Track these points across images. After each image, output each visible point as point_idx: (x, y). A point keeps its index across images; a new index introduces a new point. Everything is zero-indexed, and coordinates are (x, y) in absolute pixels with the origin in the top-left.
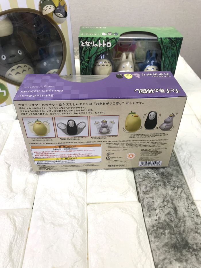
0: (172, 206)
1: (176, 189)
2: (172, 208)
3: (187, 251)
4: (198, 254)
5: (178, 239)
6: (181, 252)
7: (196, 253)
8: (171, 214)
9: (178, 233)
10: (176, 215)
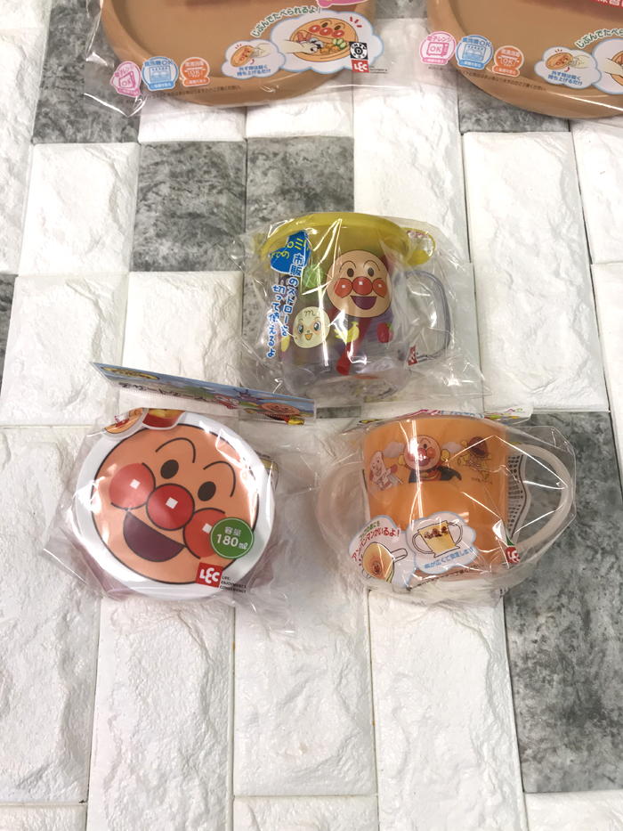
0: (579, 609)
1: (599, 556)
2: (579, 614)
3: (595, 725)
4: (619, 734)
5: (580, 693)
6: (581, 726)
7: (615, 731)
8: (574, 632)
9: (583, 680)
10: (586, 634)
